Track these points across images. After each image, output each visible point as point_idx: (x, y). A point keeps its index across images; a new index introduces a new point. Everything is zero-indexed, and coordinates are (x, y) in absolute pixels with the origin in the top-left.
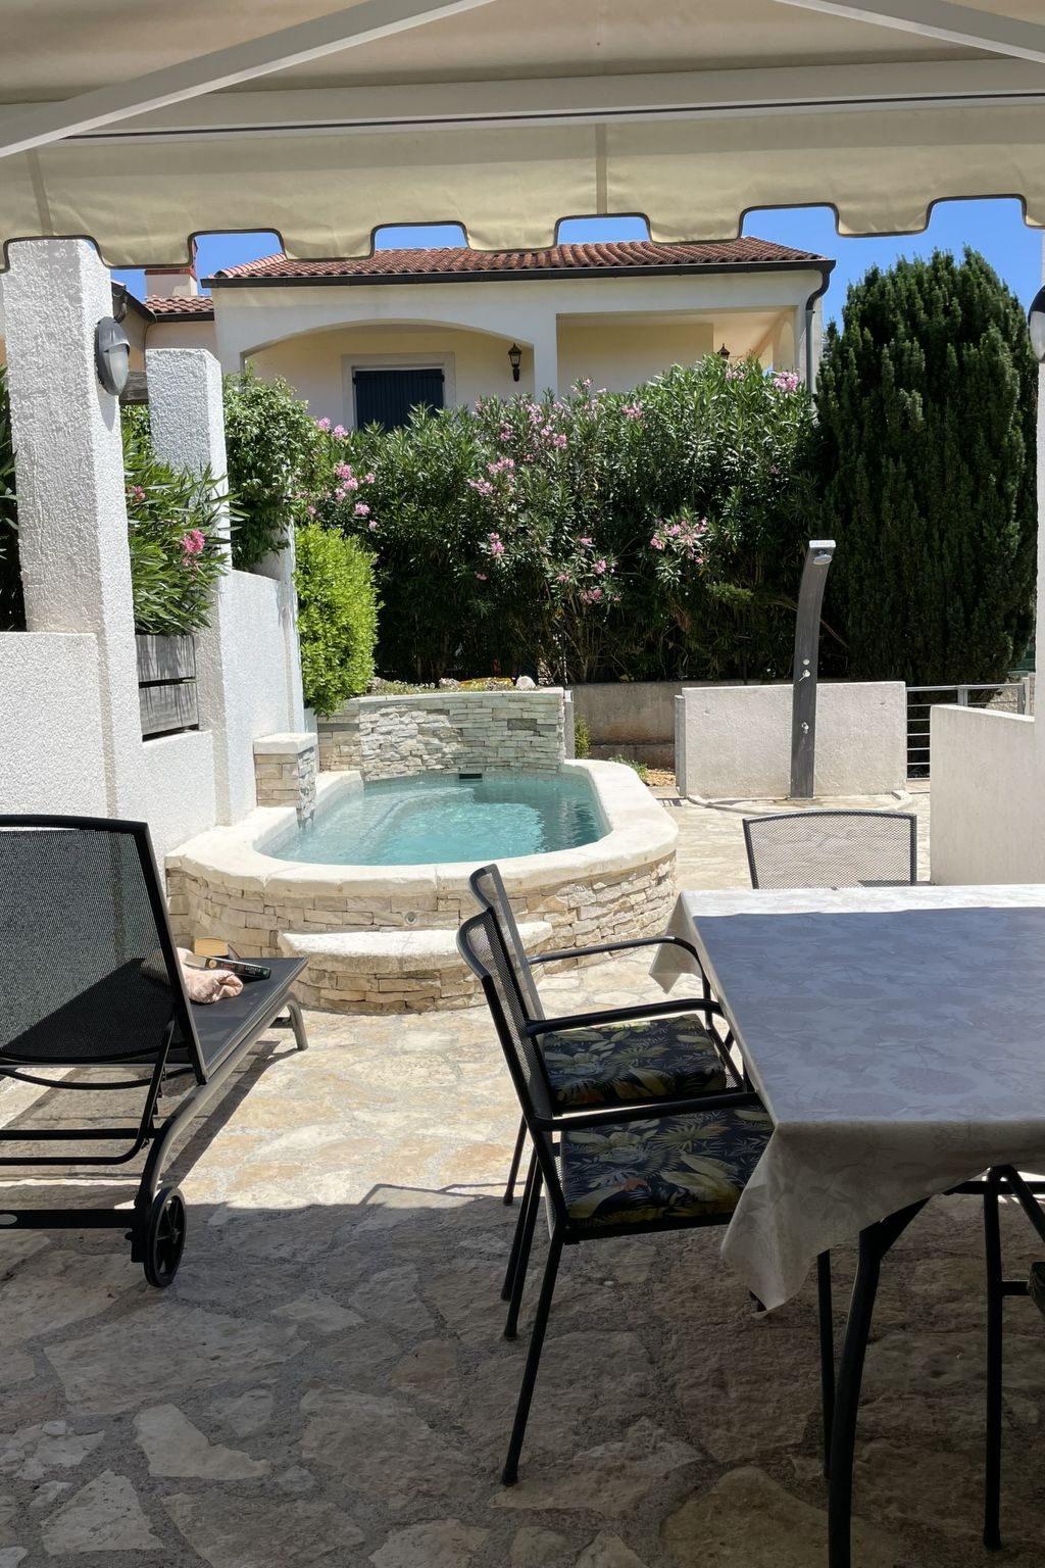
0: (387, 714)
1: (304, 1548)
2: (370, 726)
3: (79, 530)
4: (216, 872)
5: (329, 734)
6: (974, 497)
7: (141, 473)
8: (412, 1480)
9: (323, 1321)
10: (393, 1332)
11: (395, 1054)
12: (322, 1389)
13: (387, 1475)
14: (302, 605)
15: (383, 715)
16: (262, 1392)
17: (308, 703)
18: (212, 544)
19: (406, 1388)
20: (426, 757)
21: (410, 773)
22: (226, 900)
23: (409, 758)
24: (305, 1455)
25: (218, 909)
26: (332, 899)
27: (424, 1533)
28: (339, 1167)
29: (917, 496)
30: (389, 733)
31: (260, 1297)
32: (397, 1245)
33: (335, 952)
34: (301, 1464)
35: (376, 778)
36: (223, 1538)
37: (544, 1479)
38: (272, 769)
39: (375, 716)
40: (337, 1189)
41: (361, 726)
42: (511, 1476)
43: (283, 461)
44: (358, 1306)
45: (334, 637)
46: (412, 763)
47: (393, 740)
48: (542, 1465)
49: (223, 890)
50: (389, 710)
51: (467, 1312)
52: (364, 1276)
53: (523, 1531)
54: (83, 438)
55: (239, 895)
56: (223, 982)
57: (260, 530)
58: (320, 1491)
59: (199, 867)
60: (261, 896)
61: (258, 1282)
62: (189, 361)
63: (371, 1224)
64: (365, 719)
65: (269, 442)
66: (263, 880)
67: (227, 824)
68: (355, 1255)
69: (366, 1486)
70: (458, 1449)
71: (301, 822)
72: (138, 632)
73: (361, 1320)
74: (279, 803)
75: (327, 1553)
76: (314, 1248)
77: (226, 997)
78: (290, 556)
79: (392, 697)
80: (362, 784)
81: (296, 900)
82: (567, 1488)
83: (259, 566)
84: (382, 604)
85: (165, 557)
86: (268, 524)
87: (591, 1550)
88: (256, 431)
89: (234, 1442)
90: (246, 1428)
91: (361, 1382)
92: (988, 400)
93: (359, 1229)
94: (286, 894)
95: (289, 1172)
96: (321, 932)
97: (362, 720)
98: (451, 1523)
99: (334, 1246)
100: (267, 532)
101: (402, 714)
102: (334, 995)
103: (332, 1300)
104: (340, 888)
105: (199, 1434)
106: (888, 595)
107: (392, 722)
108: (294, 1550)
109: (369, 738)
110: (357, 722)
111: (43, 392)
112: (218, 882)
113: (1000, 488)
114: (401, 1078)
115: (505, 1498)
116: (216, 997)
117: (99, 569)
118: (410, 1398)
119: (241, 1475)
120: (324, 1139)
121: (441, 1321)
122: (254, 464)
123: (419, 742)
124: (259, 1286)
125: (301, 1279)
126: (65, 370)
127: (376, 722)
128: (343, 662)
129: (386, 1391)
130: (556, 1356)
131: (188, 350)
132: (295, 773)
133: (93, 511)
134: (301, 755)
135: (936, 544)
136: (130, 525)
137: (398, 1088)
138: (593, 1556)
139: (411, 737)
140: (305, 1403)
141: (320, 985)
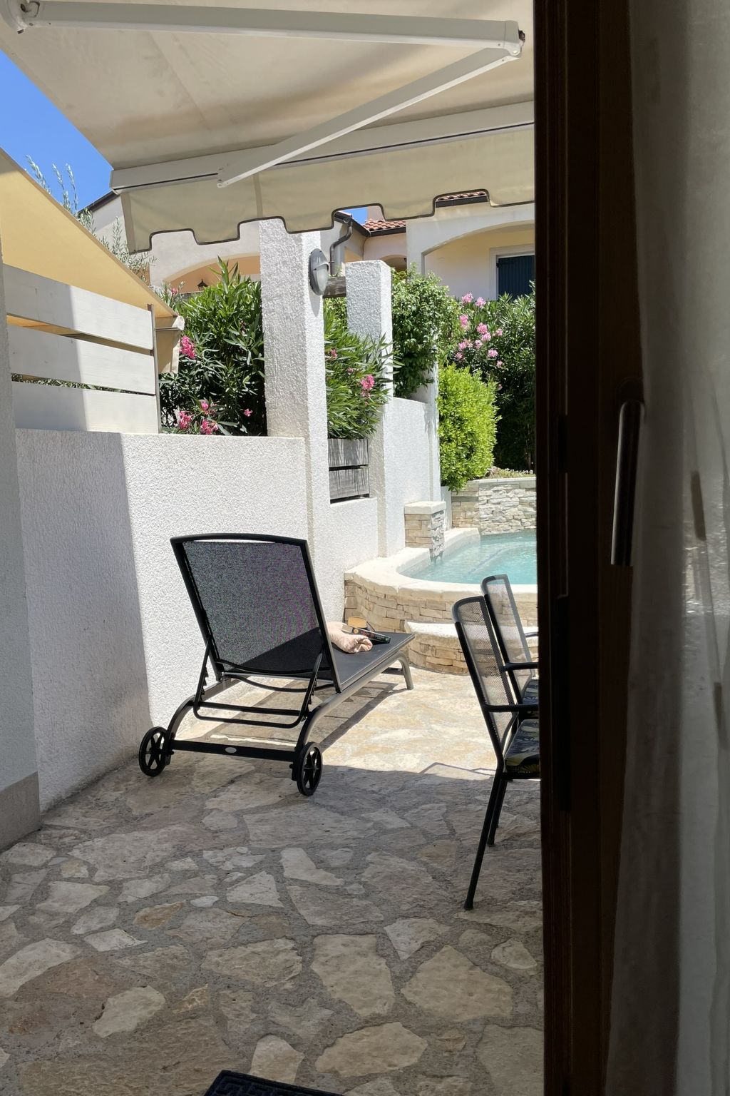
0: (498, 491)
1: (351, 918)
2: (486, 498)
3: (297, 377)
4: (371, 582)
5: (459, 504)
7: (337, 341)
8: (416, 899)
9: (387, 823)
10: (424, 833)
11: (465, 697)
12: (379, 853)
13: (404, 895)
14: (442, 419)
15: (495, 491)
16: (348, 850)
17: (443, 483)
18: (380, 383)
19: (425, 859)
20: (524, 520)
21: (512, 531)
22: (375, 600)
23: (513, 521)
24: (363, 879)
25: (371, 605)
26: (437, 602)
27: (416, 922)
28: (415, 752)
30: (499, 503)
31: (357, 807)
32: (438, 793)
33: (435, 634)
34: (360, 883)
35: (489, 533)
36: (313, 908)
37: (488, 910)
38: (415, 524)
39: (489, 492)
40: (411, 763)
41: (480, 499)
42: (469, 905)
43: (430, 326)
44: (408, 818)
45: (462, 439)
46: (514, 524)
47: (502, 508)
48: (488, 904)
49: (374, 594)
50: (500, 488)
51: (469, 830)
52: (416, 805)
53: (468, 931)
54: (301, 322)
55: (383, 597)
56: (360, 642)
57: (415, 372)
58: (367, 896)
59: (362, 580)
60: (395, 598)
61: (358, 800)
62: (371, 269)
63: (427, 781)
64: (482, 494)
65: (422, 316)
66: (397, 588)
67: (384, 556)
68: (413, 795)
69: (391, 898)
70: (445, 890)
71: (433, 558)
72: (330, 436)
73: (408, 825)
74: (419, 545)
75: (363, 922)
76: (391, 789)
77: (362, 651)
78: (435, 389)
79: (501, 480)
80: (479, 537)
81: (415, 602)
82: (500, 916)
83: (414, 394)
84: (500, 417)
85: (350, 391)
86: (421, 367)
87: (503, 945)
88: (414, 308)
89: (328, 869)
90: (335, 863)
91: (401, 853)
93: (419, 783)
94: (409, 597)
95: (386, 750)
96: (429, 622)
97: (480, 494)
98: (431, 921)
99: (403, 789)
100: (420, 372)
101: (508, 491)
102: (435, 661)
103: (395, 814)
104: (441, 596)
105: (311, 862)
107: (501, 496)
108: (347, 918)
109: (485, 506)
110: (477, 495)
111: (280, 296)
112: (371, 589)
114: (465, 710)
115: (463, 915)
116: (356, 650)
117: (307, 400)
118: (425, 864)
119: (328, 883)
120: (411, 736)
121: (453, 832)
122: (412, 330)
123: (519, 510)
124: (357, 802)
125: (381, 802)
126: (292, 282)
127: (490, 496)
128: (468, 457)
129: (413, 859)
130: (515, 857)
131: (370, 261)
132: (429, 526)
133: (304, 365)
134: (434, 515)
136: (327, 373)
137: (461, 715)
138: (504, 948)
139: (514, 506)
140: (369, 858)
141: (426, 654)
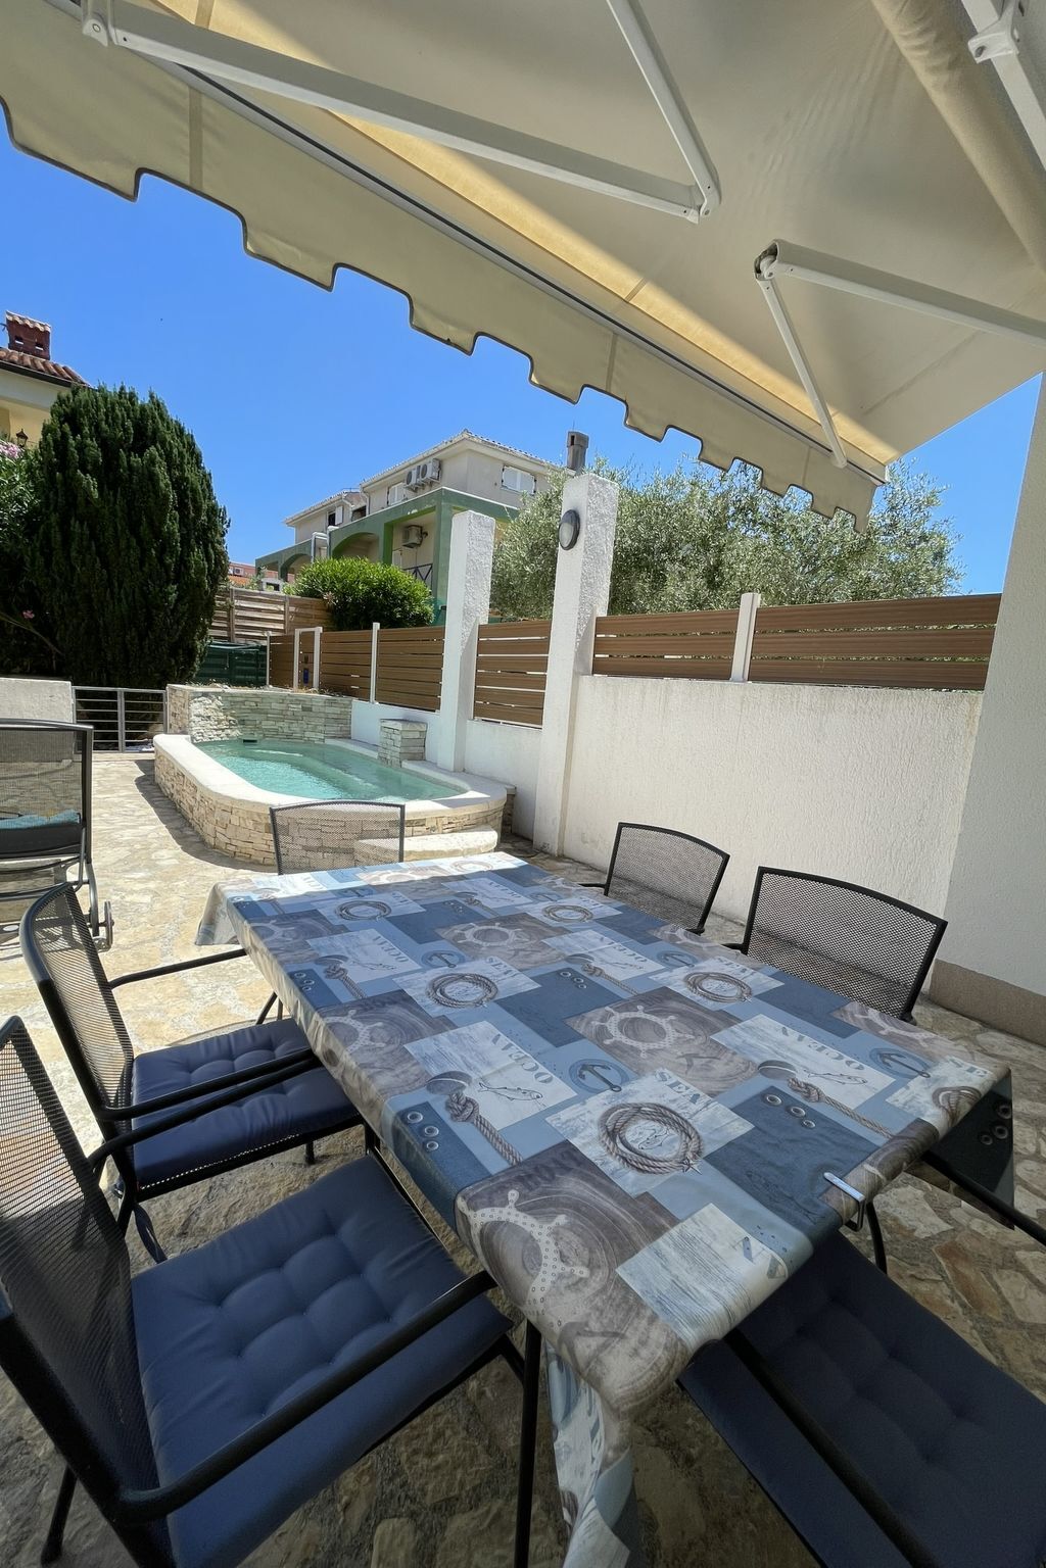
6: (142, 563)
29: (99, 553)
92: (149, 496)
106: (84, 620)
113: (161, 561)
135: (116, 590)
